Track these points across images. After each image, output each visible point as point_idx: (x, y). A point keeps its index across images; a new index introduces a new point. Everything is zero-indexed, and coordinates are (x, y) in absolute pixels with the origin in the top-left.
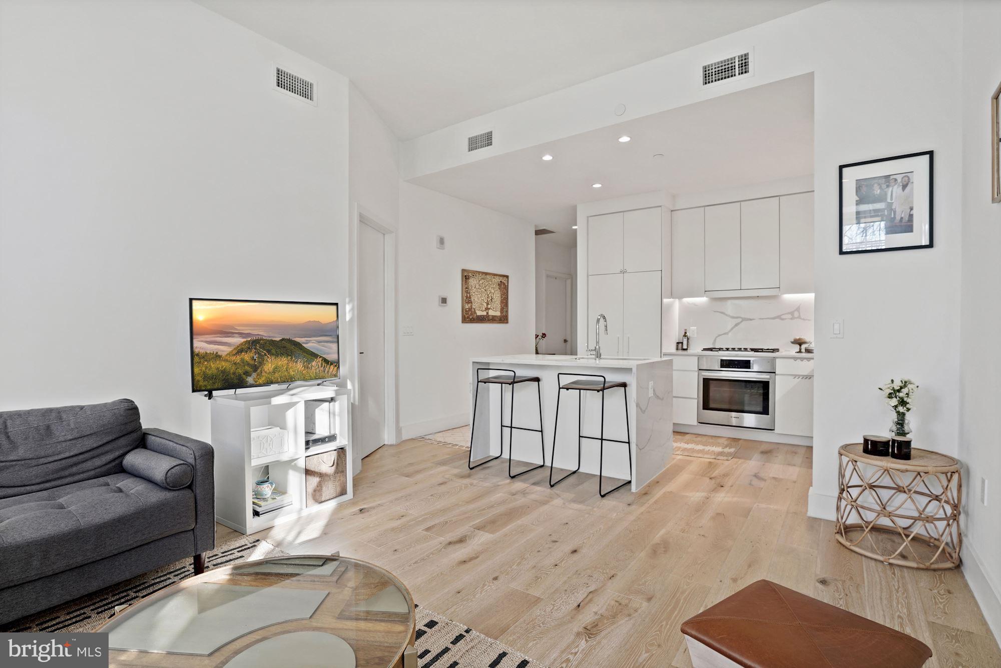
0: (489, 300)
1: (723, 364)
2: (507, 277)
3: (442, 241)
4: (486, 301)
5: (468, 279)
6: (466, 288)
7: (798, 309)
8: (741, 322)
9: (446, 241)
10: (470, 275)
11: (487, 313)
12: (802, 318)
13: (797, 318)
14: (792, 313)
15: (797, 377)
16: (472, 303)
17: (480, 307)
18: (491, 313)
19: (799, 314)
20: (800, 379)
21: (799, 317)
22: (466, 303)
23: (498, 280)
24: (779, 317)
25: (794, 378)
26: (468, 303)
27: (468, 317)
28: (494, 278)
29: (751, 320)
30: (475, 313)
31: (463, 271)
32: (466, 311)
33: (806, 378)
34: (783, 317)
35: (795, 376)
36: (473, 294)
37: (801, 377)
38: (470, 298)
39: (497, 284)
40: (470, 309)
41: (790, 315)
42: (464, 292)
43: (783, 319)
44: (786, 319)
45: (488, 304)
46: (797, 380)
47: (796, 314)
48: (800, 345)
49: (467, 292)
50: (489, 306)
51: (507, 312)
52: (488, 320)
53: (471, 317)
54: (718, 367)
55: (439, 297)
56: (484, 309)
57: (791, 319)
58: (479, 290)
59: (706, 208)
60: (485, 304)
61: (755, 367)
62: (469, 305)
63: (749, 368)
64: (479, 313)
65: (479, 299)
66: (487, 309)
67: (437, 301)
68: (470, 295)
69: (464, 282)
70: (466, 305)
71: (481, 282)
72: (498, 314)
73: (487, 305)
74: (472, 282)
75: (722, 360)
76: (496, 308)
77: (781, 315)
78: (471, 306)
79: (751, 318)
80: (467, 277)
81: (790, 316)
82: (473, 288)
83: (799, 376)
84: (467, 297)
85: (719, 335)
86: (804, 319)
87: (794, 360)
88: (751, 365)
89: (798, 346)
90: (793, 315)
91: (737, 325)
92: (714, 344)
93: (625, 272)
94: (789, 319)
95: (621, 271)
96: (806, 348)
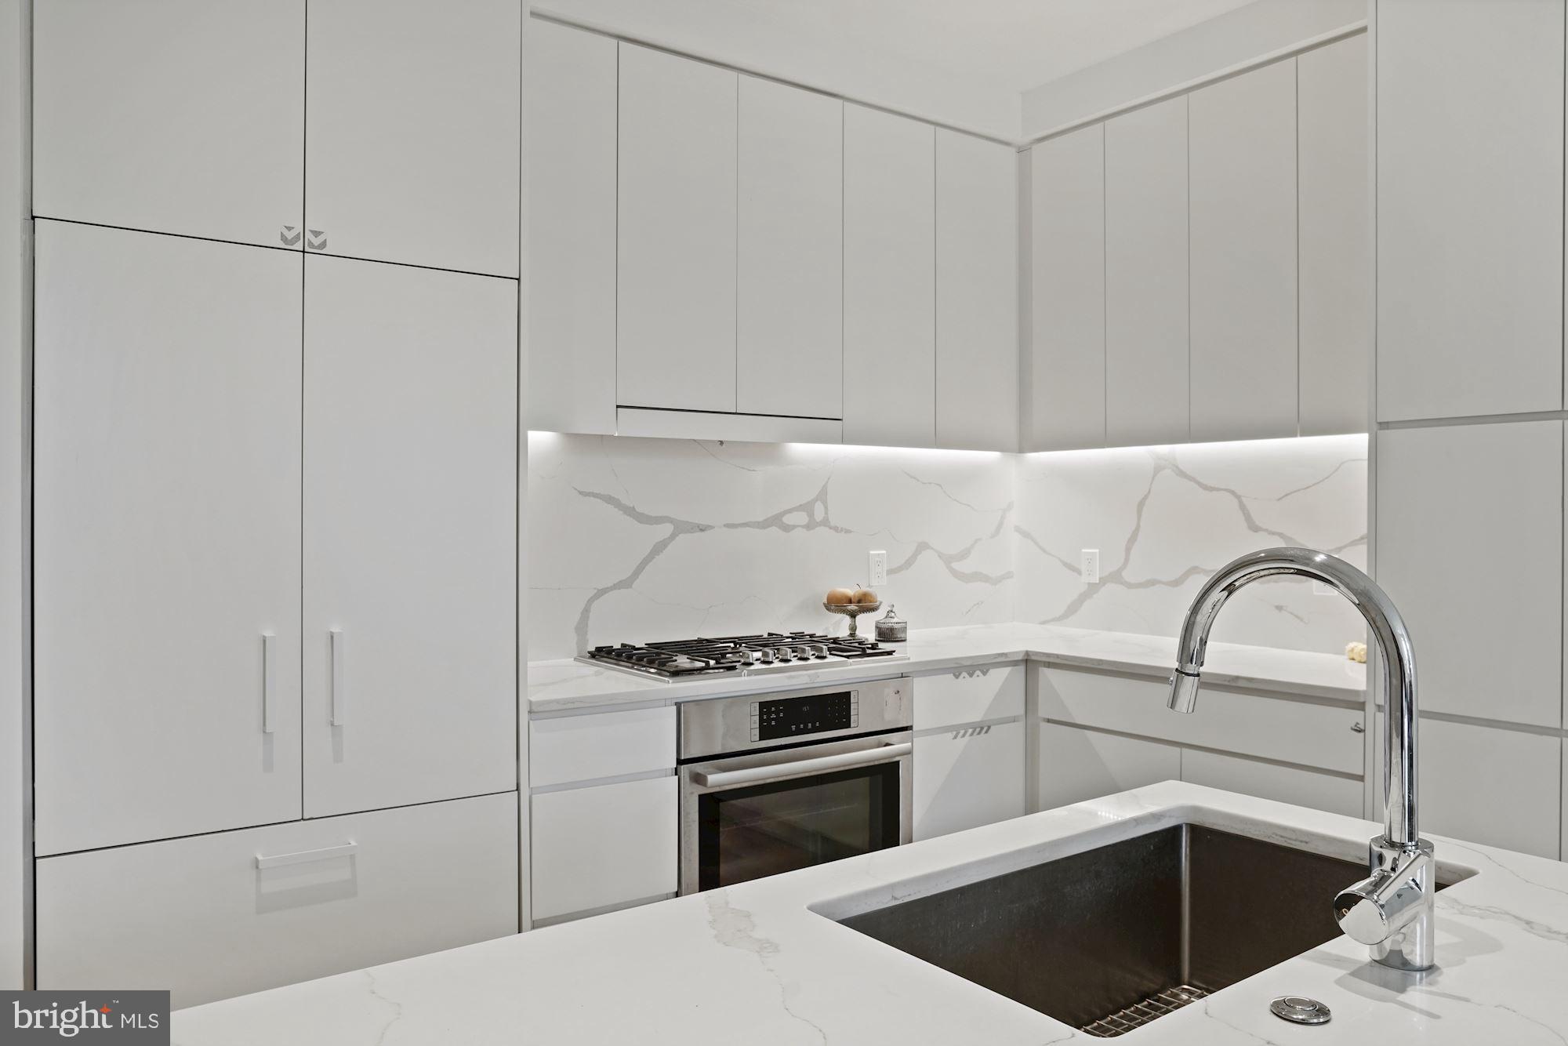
1: (770, 721)
7: (824, 494)
8: (673, 537)
12: (833, 524)
13: (821, 523)
14: (807, 507)
15: (962, 732)
19: (826, 510)
20: (967, 737)
21: (825, 522)
24: (776, 521)
25: (955, 737)
29: (702, 529)
33: (979, 733)
34: (787, 519)
35: (957, 730)
37: (970, 731)
41: (805, 514)
43: (787, 528)
44: (794, 527)
46: (962, 742)
47: (819, 512)
48: (853, 615)
57: (807, 527)
61: (861, 720)
63: (849, 726)
75: (757, 706)
77: (784, 514)
79: (703, 522)
81: (801, 518)
83: (965, 727)
85: (602, 592)
86: (836, 529)
87: (954, 675)
88: (853, 712)
89: (847, 619)
90: (811, 515)
91: (659, 548)
92: (582, 628)
93: (311, 245)
94: (803, 527)
95: (290, 235)
96: (877, 623)
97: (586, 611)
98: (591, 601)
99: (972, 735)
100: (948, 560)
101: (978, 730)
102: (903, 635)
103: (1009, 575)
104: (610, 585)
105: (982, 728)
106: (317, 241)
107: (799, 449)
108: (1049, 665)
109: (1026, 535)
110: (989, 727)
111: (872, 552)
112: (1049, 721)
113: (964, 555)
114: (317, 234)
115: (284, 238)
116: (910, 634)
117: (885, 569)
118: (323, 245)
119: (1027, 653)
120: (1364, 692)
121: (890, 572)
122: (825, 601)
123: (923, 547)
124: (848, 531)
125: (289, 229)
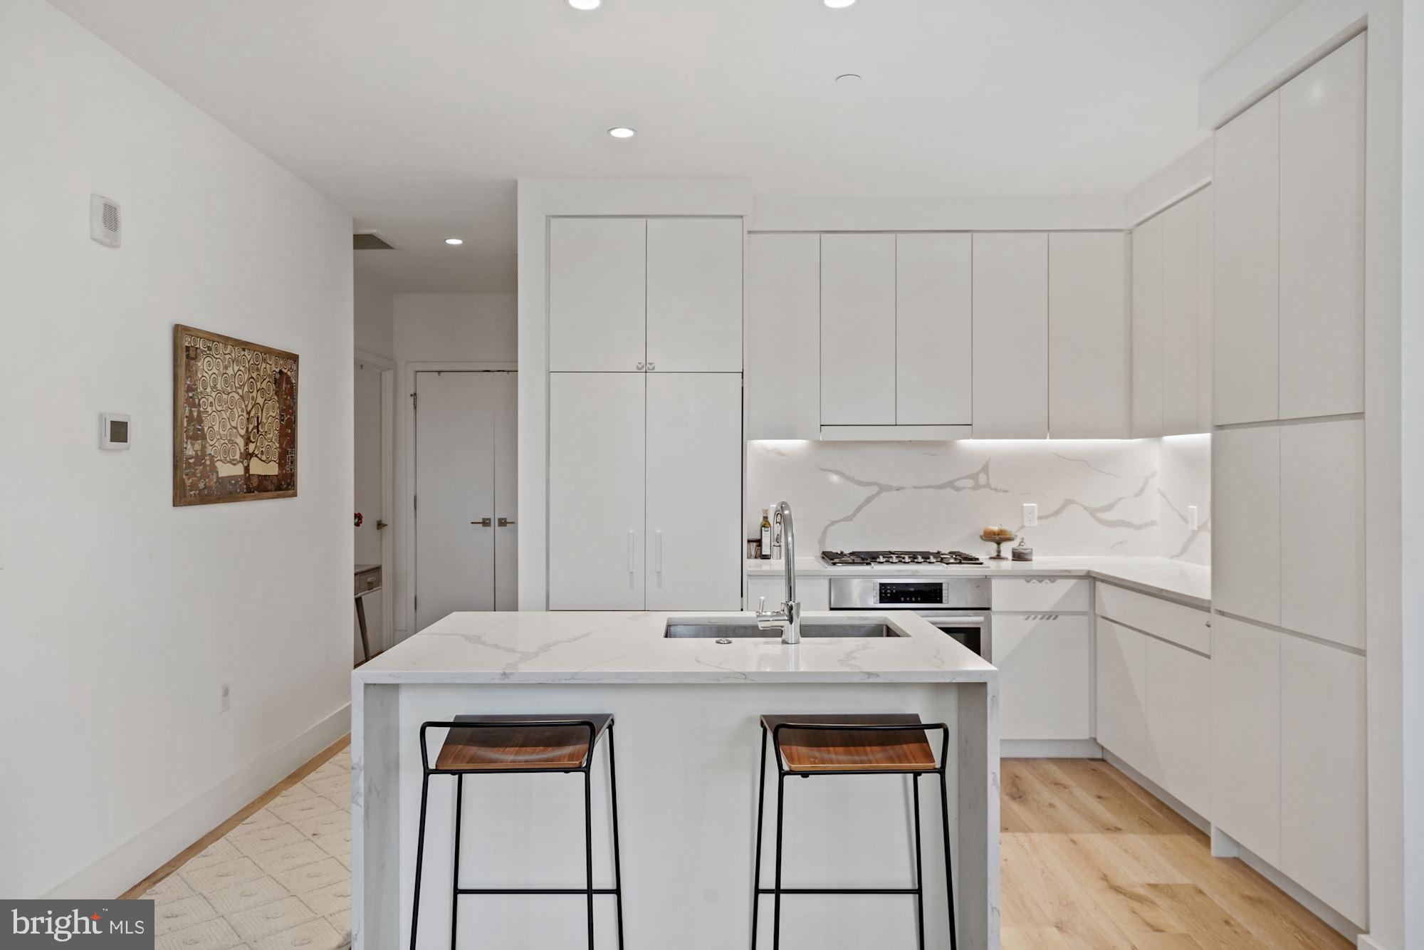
0: (251, 427)
1: (886, 593)
2: (295, 358)
3: (111, 217)
4: (243, 432)
5: (195, 358)
6: (189, 389)
7: (985, 469)
8: (878, 494)
9: (124, 216)
10: (200, 345)
11: (247, 469)
12: (993, 487)
13: (984, 486)
14: (974, 477)
15: (1033, 616)
16: (203, 437)
17: (226, 452)
18: (257, 468)
19: (988, 478)
20: (1037, 620)
21: (988, 485)
22: (188, 437)
23: (272, 367)
24: (951, 484)
25: (1027, 619)
26: (194, 438)
27: (193, 486)
28: (264, 360)
29: (896, 489)
30: (214, 469)
31: (179, 331)
32: (189, 465)
33: (1048, 619)
34: (958, 484)
35: (1028, 614)
36: (209, 409)
37: (1040, 616)
38: (200, 421)
39: (272, 380)
40: (200, 458)
41: (971, 481)
42: (182, 401)
43: (958, 489)
44: (962, 488)
45: (248, 441)
46: (1032, 623)
47: (982, 479)
48: (999, 544)
49: (192, 403)
50: (252, 447)
51: (293, 462)
52: (249, 491)
53: (201, 485)
54: (873, 601)
55: (101, 417)
56: (237, 457)
57: (974, 488)
58: (225, 396)
59: (824, 236)
60: (241, 442)
61: (950, 599)
62: (198, 446)
63: (941, 602)
64: (225, 470)
65: (224, 427)
66: (248, 456)
67: (93, 432)
68: (199, 412)
69: (182, 370)
70: (189, 446)
71: (230, 371)
72: (272, 469)
73: (247, 444)
74: (207, 368)
75: (881, 585)
76: (268, 453)
77: (957, 480)
78: (204, 448)
80: (192, 354)
81: (970, 483)
82: (209, 390)
83: (1036, 613)
84: (190, 418)
85: (834, 523)
86: (996, 490)
87: (1026, 580)
88: (944, 595)
89: (995, 545)
90: (976, 481)
91: (869, 500)
92: (822, 541)
93: (649, 369)
94: (970, 488)
95: (640, 366)
96: (1013, 549)
97: (825, 532)
98: (826, 528)
99: (1041, 619)
100: (1093, 512)
101: (1047, 617)
102: (1030, 557)
103: (1152, 523)
104: (838, 519)
105: (1051, 616)
106: (651, 367)
107: (969, 444)
108: (1103, 581)
109: (1163, 495)
110: (1056, 617)
111: (1025, 505)
112: (1103, 617)
113: (1109, 508)
114: (651, 364)
115: (638, 368)
116: (1034, 558)
117: (1036, 515)
118: (654, 368)
119: (1089, 572)
120: (1209, 602)
121: (1040, 518)
122: (982, 534)
123: (1068, 502)
124: (1005, 491)
125: (640, 363)
